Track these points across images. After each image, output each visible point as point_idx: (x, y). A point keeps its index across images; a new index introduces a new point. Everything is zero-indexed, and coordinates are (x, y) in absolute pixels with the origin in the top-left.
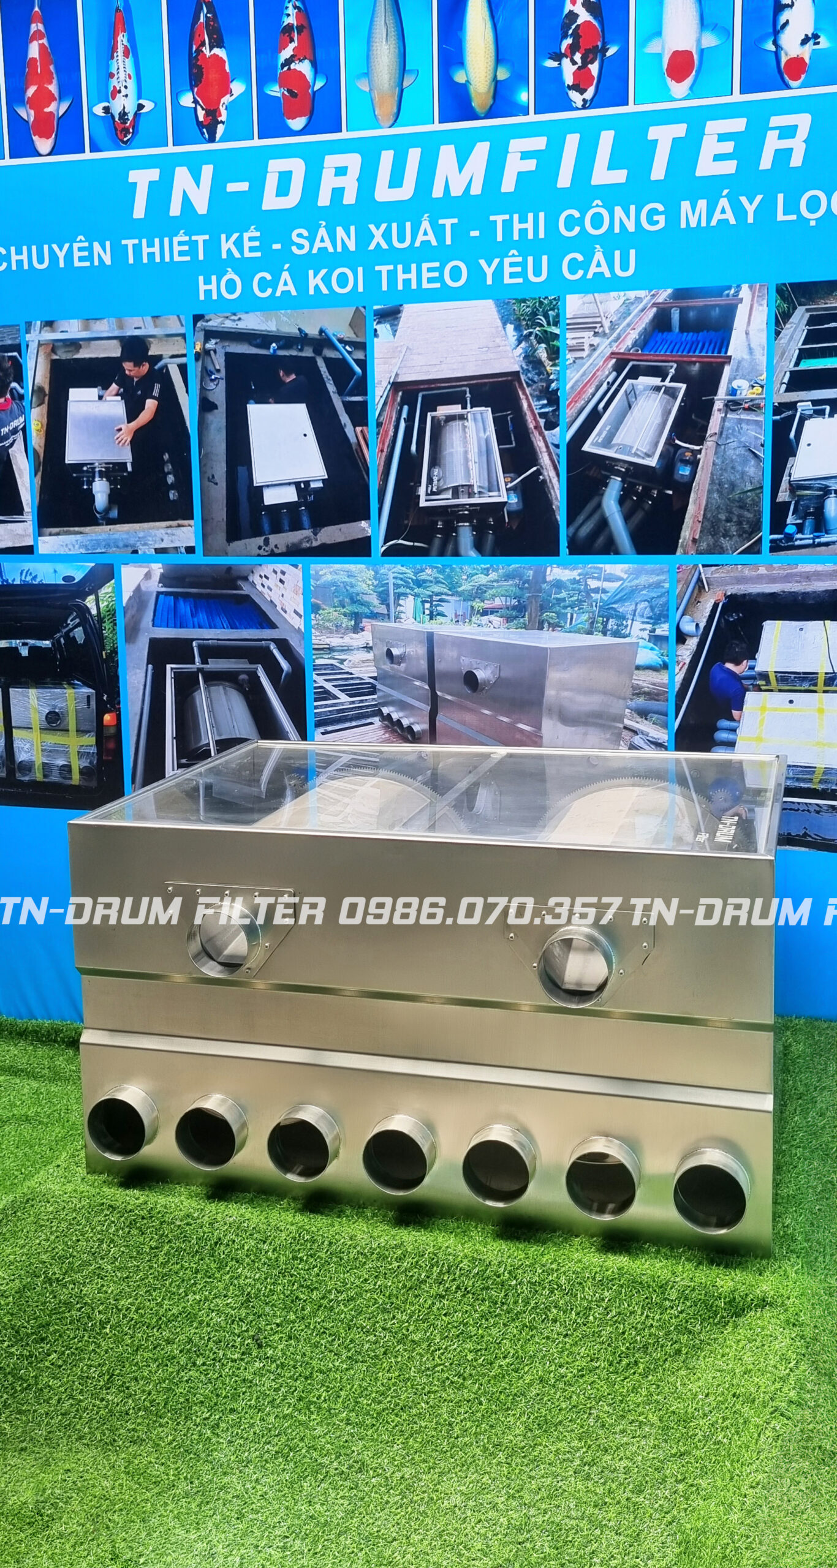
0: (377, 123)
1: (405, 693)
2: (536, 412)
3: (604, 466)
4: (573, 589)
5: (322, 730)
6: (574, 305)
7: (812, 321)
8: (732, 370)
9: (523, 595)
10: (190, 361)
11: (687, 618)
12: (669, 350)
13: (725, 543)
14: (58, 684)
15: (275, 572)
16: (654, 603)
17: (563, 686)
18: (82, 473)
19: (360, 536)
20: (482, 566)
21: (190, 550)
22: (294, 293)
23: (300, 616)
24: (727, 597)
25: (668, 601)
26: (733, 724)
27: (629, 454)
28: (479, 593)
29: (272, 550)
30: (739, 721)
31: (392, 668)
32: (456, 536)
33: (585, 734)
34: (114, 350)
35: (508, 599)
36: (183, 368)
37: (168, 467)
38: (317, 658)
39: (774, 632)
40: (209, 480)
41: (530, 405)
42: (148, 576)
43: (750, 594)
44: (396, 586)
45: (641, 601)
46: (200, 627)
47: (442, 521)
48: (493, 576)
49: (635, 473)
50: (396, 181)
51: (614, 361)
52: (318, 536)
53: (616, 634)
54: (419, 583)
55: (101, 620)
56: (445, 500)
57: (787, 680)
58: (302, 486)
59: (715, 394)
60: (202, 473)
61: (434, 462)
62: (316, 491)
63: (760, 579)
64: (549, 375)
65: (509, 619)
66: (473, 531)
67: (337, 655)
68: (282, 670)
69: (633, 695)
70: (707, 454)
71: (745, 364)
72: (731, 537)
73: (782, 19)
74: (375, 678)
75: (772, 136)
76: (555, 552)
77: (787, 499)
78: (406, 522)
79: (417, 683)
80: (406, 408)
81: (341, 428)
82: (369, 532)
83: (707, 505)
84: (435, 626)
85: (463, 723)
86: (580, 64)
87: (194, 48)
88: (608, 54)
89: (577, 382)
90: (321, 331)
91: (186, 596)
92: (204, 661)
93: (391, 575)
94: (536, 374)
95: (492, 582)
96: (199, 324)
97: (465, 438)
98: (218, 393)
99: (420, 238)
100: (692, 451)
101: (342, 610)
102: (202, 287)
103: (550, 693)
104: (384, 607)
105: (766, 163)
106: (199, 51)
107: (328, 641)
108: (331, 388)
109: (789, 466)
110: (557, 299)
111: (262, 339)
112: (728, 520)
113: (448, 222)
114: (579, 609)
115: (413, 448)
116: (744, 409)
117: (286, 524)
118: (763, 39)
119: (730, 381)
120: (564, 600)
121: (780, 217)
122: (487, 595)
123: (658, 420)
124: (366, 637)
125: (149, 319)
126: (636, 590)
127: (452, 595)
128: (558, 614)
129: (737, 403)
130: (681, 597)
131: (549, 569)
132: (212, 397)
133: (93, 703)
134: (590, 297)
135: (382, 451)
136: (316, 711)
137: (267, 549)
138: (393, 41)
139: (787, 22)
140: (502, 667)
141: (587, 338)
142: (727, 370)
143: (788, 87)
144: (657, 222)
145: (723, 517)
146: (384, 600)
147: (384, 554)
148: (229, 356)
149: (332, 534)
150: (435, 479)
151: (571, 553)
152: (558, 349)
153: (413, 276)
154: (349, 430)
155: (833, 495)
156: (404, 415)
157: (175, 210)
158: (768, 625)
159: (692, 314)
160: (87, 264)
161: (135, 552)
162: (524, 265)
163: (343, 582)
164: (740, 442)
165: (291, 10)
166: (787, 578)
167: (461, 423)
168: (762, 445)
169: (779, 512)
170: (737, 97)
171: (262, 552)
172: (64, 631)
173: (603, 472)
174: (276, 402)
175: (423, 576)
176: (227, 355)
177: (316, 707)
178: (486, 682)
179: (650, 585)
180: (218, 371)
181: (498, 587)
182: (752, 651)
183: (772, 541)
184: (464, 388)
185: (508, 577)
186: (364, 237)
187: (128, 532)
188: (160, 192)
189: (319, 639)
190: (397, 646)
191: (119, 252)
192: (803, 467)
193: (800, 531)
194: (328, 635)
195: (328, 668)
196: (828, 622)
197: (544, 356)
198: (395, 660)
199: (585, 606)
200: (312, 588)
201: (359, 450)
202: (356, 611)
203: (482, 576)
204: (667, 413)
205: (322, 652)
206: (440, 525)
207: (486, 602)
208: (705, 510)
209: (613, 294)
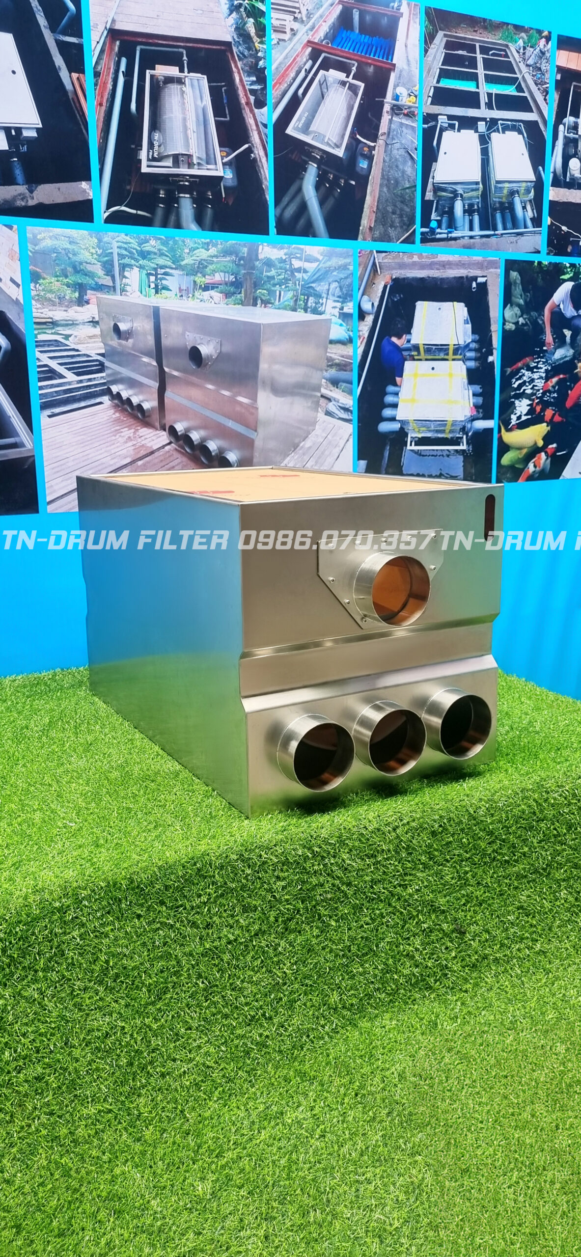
1: (134, 370)
2: (247, 87)
3: (304, 151)
4: (281, 268)
5: (48, 412)
7: (449, 45)
8: (396, 76)
9: (240, 271)
11: (365, 298)
12: (356, 50)
13: (392, 233)
16: (342, 283)
17: (274, 360)
19: (81, 199)
20: (203, 240)
23: (18, 285)
24: (393, 280)
25: (352, 282)
27: (322, 143)
28: (200, 268)
30: (400, 386)
31: (120, 345)
32: (178, 208)
33: (292, 403)
35: (227, 275)
38: (39, 333)
39: (424, 309)
41: (241, 80)
43: (408, 278)
44: (121, 256)
45: (333, 281)
47: (164, 190)
48: (213, 251)
49: (327, 161)
51: (310, 49)
52: (35, 194)
53: (315, 311)
54: (144, 255)
56: (165, 168)
57: (431, 351)
58: (13, 133)
59: (384, 96)
61: (155, 125)
62: (29, 141)
63: (414, 265)
64: (257, 51)
65: (228, 295)
66: (194, 203)
67: (60, 330)
68: (1, 348)
69: (328, 366)
70: (379, 151)
71: (404, 73)
72: (396, 227)
74: (102, 355)
76: (266, 233)
77: (432, 199)
78: (128, 187)
79: (145, 359)
80: (124, 61)
81: (55, 71)
82: (90, 195)
83: (379, 198)
84: (161, 300)
85: (190, 399)
89: (280, 64)
93: (115, 245)
94: (246, 48)
95: (213, 257)
97: (184, 104)
100: (369, 147)
101: (65, 281)
103: (264, 366)
104: (109, 278)
107: (50, 314)
108: (42, 21)
109: (433, 170)
112: (394, 213)
114: (286, 287)
115: (133, 106)
116: (405, 115)
119: (395, 89)
120: (273, 278)
122: (208, 270)
123: (344, 114)
124: (90, 311)
126: (329, 271)
127: (176, 269)
128: (269, 292)
129: (399, 108)
130: (361, 279)
131: (261, 247)
135: (101, 105)
136: (41, 392)
140: (223, 342)
141: (288, 21)
142: (393, 76)
145: (390, 209)
146: (109, 272)
147: (109, 220)
149: (49, 193)
150: (156, 144)
151: (279, 233)
152: (265, 26)
154: (64, 74)
155: (459, 198)
156: (123, 68)
158: (419, 304)
159: (368, 18)
163: (65, 249)
164: (402, 144)
166: (431, 266)
167: (179, 87)
168: (416, 149)
169: (427, 206)
173: (304, 158)
175: (147, 247)
177: (41, 388)
178: (209, 357)
179: (339, 267)
181: (218, 262)
182: (408, 328)
183: (422, 234)
184: (181, 50)
185: (226, 252)
189: (41, 312)
190: (124, 321)
192: (442, 172)
193: (439, 226)
194: (51, 308)
195: (52, 345)
196: (455, 303)
197: (252, 31)
198: (123, 336)
199: (290, 284)
200: (31, 254)
201: (76, 100)
202: (80, 281)
203: (203, 250)
204: (351, 108)
205: (44, 326)
206: (162, 195)
207: (207, 277)
208: (378, 202)
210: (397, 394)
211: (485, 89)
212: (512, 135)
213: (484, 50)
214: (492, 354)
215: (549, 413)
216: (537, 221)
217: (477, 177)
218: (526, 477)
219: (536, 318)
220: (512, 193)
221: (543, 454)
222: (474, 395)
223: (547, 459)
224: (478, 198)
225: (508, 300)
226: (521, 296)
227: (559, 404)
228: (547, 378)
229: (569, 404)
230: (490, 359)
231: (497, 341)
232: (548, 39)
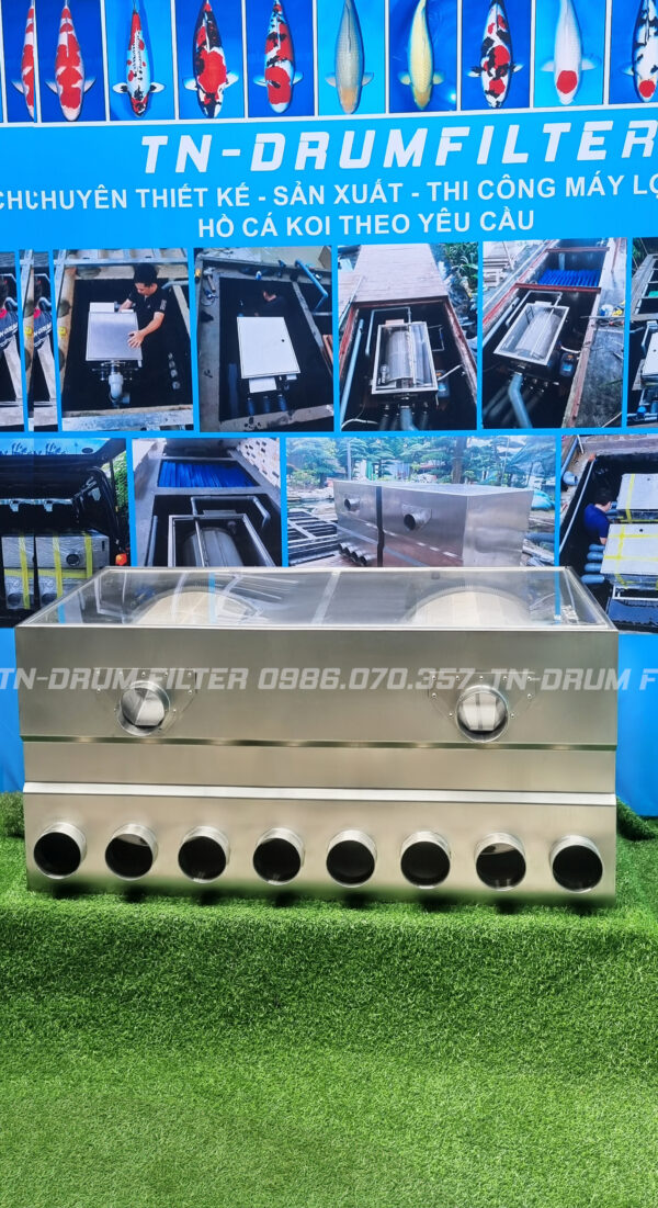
1: (359, 532)
2: (461, 325)
3: (510, 365)
4: (487, 454)
5: (294, 561)
6: (488, 249)
8: (602, 297)
9: (450, 458)
10: (191, 284)
11: (568, 473)
12: (562, 283)
13: (597, 419)
14: (77, 532)
15: (258, 443)
16: (545, 463)
17: (479, 524)
18: (101, 368)
19: (325, 416)
20: (419, 437)
21: (190, 427)
22: (275, 234)
23: (277, 476)
24: (597, 458)
25: (555, 461)
26: (600, 547)
27: (528, 356)
28: (417, 457)
29: (256, 427)
30: (605, 545)
31: (349, 514)
32: (399, 416)
33: (494, 558)
34: (129, 274)
35: (438, 461)
36: (185, 289)
37: (172, 364)
38: (290, 508)
39: (630, 481)
40: (206, 374)
41: (455, 321)
42: (154, 447)
43: (613, 455)
44: (353, 453)
45: (536, 461)
46: (197, 486)
47: (389, 405)
48: (427, 444)
49: (532, 370)
50: (356, 154)
51: (518, 289)
52: (293, 416)
53: (518, 485)
54: (371, 451)
55: (114, 482)
56: (392, 389)
57: (637, 515)
58: (281, 379)
59: (590, 313)
60: (200, 368)
61: (383, 361)
62: (291, 382)
63: (620, 444)
64: (470, 299)
65: (439, 476)
66: (412, 412)
67: (305, 505)
68: (264, 518)
69: (530, 528)
70: (584, 357)
71: (611, 294)
72: (600, 415)
73: (639, 54)
74: (335, 522)
75: (630, 134)
76: (474, 427)
77: (640, 389)
78: (361, 405)
79: (368, 524)
80: (362, 321)
81: (312, 336)
82: (333, 413)
83: (583, 393)
84: (382, 482)
85: (404, 553)
86: (494, 75)
87: (197, 46)
88: (516, 70)
89: (490, 304)
90: (297, 263)
91: (185, 463)
92: (200, 512)
93: (349, 445)
94: (461, 298)
95: (426, 449)
96: (199, 256)
97: (407, 343)
98: (214, 308)
99: (374, 196)
100: (573, 354)
101: (311, 472)
102: (202, 228)
103: (469, 529)
104: (343, 468)
105: (626, 153)
106: (201, 48)
107: (299, 495)
108: (304, 305)
109: (641, 365)
110: (476, 244)
111: (251, 268)
112: (598, 403)
113: (395, 186)
114: (491, 468)
115: (367, 351)
116: (610, 325)
117: (267, 406)
118: (625, 66)
119: (601, 305)
120: (479, 461)
121: (636, 191)
122: (422, 458)
123: (549, 332)
124: (329, 491)
125: (158, 251)
126: (532, 453)
127: (395, 459)
128: (476, 472)
129: (605, 321)
130: (564, 458)
131: (469, 439)
132: (208, 311)
133: (107, 546)
134: (500, 244)
135: (343, 353)
136: (289, 547)
137: (252, 426)
138: (355, 51)
139: (642, 56)
140: (433, 511)
141: (499, 273)
142: (598, 298)
143: (642, 101)
144: (549, 192)
145: (594, 401)
146: (344, 464)
147: (344, 429)
148: (223, 281)
149: (303, 415)
150: (384, 374)
151: (485, 427)
152: (477, 280)
153: (368, 224)
154: (318, 337)
156: (361, 326)
157: (180, 167)
158: (626, 476)
159: (573, 258)
160: (107, 207)
161: (144, 429)
162: (452, 219)
163: (312, 451)
164: (607, 349)
165: (275, 22)
166: (639, 444)
167: (404, 333)
168: (623, 351)
169: (634, 398)
170: (607, 106)
171: (247, 428)
172: (83, 491)
173: (509, 369)
174: (261, 316)
175: (374, 446)
176: (222, 280)
177: (290, 545)
178: (421, 522)
179: (542, 450)
180: (214, 291)
181: (431, 453)
182: (614, 495)
183: (629, 418)
184: (406, 308)
185: (438, 445)
186: (331, 194)
187: (138, 414)
188: (168, 154)
189: (292, 493)
190: (353, 498)
191: (133, 199)
192: (651, 367)
193: (648, 410)
194: (300, 490)
195: (300, 515)
197: (466, 285)
198: (351, 508)
199: (495, 465)
200: (287, 455)
201: (325, 353)
202: (322, 472)
203: (419, 444)
205: (294, 503)
206: (387, 408)
207: (421, 463)
208: (582, 396)
209: (518, 242)
210: (601, 552)
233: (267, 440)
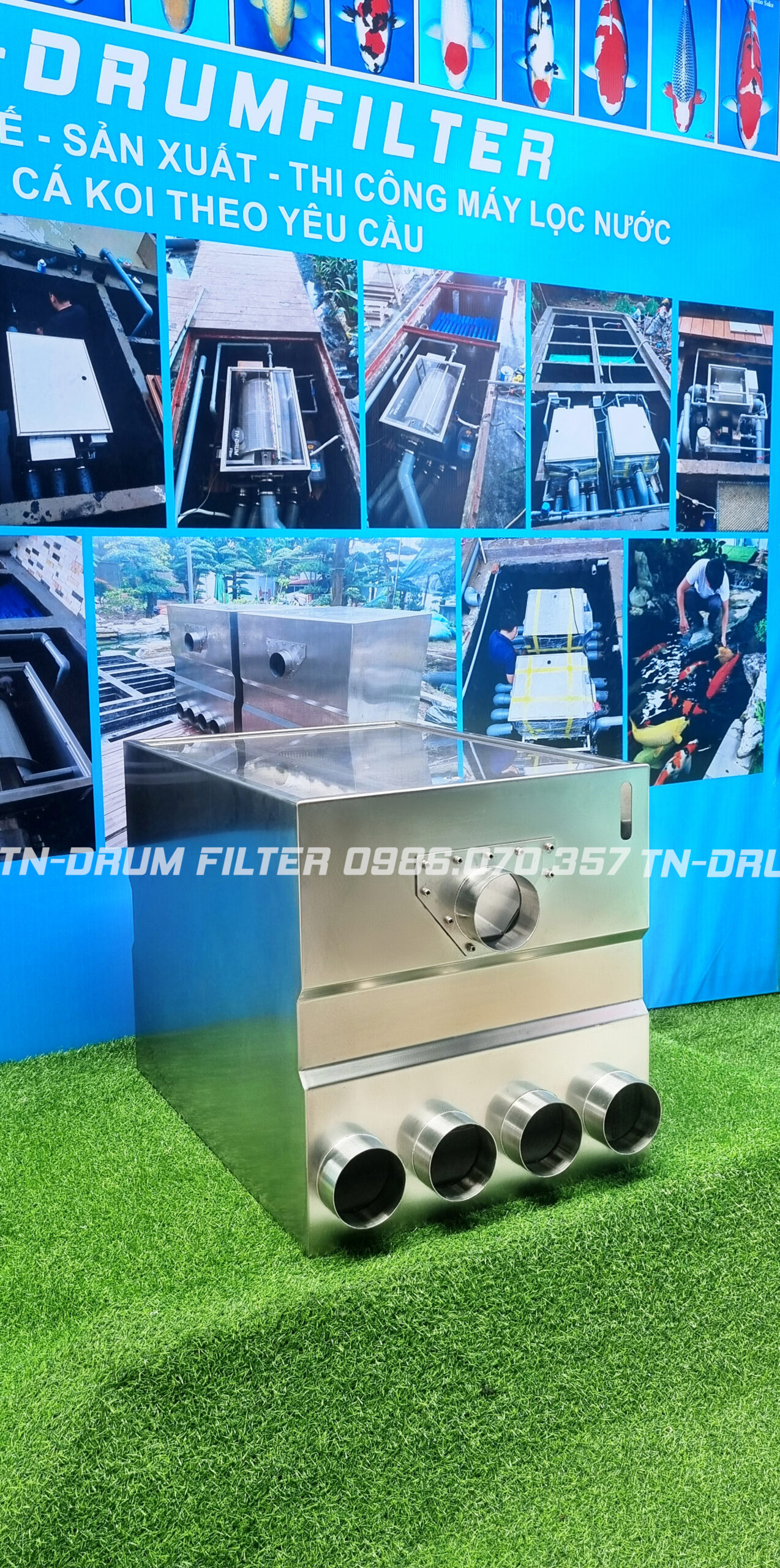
0: (167, 25)
1: (207, 684)
2: (337, 377)
3: (400, 438)
4: (374, 563)
5: (110, 736)
6: (370, 272)
7: (557, 321)
8: (500, 356)
9: (328, 569)
11: (470, 589)
12: (457, 331)
13: (499, 518)
15: (47, 545)
16: (443, 575)
17: (367, 663)
19: (153, 504)
20: (287, 539)
22: (68, 201)
23: (80, 599)
24: (502, 569)
25: (455, 573)
26: (508, 687)
27: (421, 428)
28: (284, 568)
29: (43, 518)
30: (512, 684)
31: (192, 656)
32: (259, 506)
33: (387, 710)
35: (313, 573)
39: (537, 598)
41: (331, 370)
43: (518, 565)
44: (196, 561)
45: (433, 574)
47: (245, 488)
48: (298, 549)
49: (425, 447)
50: (190, 96)
51: (406, 334)
52: (102, 502)
53: (413, 607)
54: (221, 558)
56: (247, 465)
57: (545, 643)
58: (82, 440)
59: (489, 377)
61: (235, 423)
62: (99, 447)
63: (525, 551)
64: (348, 340)
65: (314, 595)
66: (277, 500)
67: (126, 644)
68: (58, 667)
69: (429, 666)
70: (484, 434)
71: (510, 352)
72: (504, 512)
73: (532, 43)
74: (172, 669)
75: (526, 146)
76: (358, 526)
77: (543, 479)
78: (205, 488)
79: (221, 671)
80: (203, 359)
81: (128, 374)
82: (164, 499)
83: (483, 482)
84: (239, 605)
85: (271, 711)
86: (371, 27)
88: (397, 25)
89: (374, 351)
90: (103, 255)
93: (190, 549)
94: (337, 338)
95: (297, 556)
97: (268, 398)
99: (217, 168)
100: (472, 429)
101: (133, 591)
103: (355, 671)
104: (182, 585)
105: (523, 170)
107: (115, 628)
108: (116, 324)
109: (543, 449)
110: (355, 263)
111: (30, 253)
112: (501, 497)
113: (247, 158)
114: (380, 583)
115: (213, 405)
116: (511, 394)
117: (60, 485)
118: (517, 55)
119: (499, 367)
120: (365, 574)
121: (534, 222)
122: (292, 569)
123: (444, 397)
124: (161, 621)
126: (429, 563)
127: (256, 571)
128: (361, 588)
129: (505, 388)
130: (465, 570)
131: (351, 542)
134: (383, 267)
135: (178, 405)
136: (101, 714)
137: (35, 516)
140: (309, 647)
141: (382, 307)
142: (497, 356)
143: (537, 107)
144: (439, 204)
145: (496, 493)
146: (182, 579)
147: (182, 524)
149: (118, 500)
150: (237, 441)
151: (371, 526)
152: (357, 314)
153: (209, 209)
154: (139, 377)
155: (574, 477)
156: (202, 366)
158: (532, 593)
159: (469, 299)
162: (323, 220)
163: (134, 558)
164: (508, 424)
166: (544, 551)
167: (263, 382)
168: (524, 429)
169: (537, 488)
170: (499, 103)
171: (28, 520)
174: (46, 333)
175: (225, 550)
177: (102, 709)
178: (293, 664)
179: (440, 558)
181: (303, 561)
182: (519, 619)
183: (533, 517)
184: (265, 344)
185: (313, 550)
186: (154, 154)
189: (105, 626)
190: (197, 630)
192: (555, 451)
193: (553, 507)
194: (116, 621)
195: (116, 661)
196: (573, 589)
197: (343, 320)
198: (195, 647)
199: (385, 580)
200: (95, 565)
201: (150, 402)
202: (149, 591)
203: (287, 549)
204: (451, 391)
205: (108, 642)
206: (242, 494)
207: (291, 577)
208: (483, 486)
209: (404, 267)
210: (508, 693)
211: (599, 362)
212: (632, 409)
213: (597, 322)
214: (617, 643)
215: (687, 705)
216: (664, 496)
217: (594, 453)
218: (663, 779)
219: (668, 601)
220: (634, 468)
221: (682, 752)
222: (597, 689)
223: (687, 757)
224: (596, 475)
225: (633, 582)
226: (649, 577)
227: (699, 694)
228: (683, 667)
229: (710, 693)
230: (615, 648)
231: (622, 627)
232: (669, 306)
233: (61, 539)
